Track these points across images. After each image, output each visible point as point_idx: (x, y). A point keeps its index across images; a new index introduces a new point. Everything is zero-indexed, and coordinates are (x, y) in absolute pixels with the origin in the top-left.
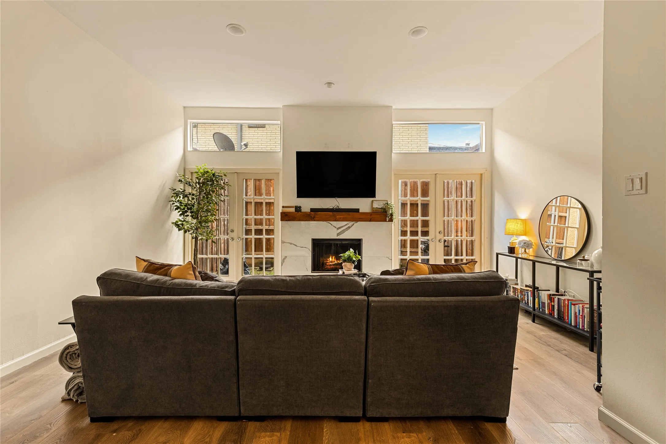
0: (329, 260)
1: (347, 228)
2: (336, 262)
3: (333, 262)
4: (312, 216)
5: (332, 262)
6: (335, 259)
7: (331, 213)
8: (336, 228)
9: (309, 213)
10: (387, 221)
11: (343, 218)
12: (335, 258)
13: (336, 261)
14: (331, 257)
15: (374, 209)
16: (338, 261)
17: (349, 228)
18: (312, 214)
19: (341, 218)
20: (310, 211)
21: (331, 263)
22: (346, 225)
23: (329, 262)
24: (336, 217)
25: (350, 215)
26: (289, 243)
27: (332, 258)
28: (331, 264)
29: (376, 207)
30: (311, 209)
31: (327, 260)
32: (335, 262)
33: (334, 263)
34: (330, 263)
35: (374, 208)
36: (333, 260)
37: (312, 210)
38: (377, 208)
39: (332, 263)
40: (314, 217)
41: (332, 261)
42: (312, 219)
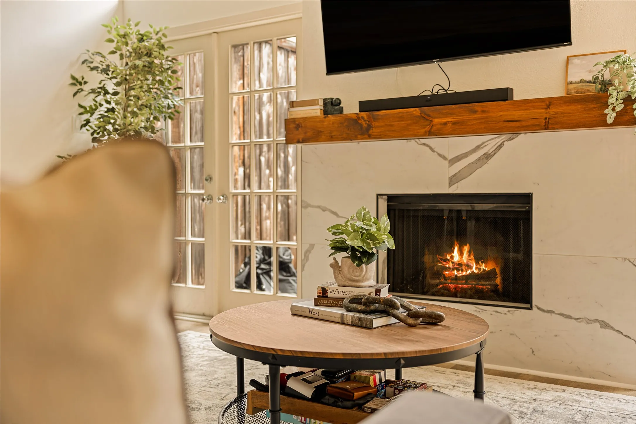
0: (452, 257)
1: (479, 159)
2: (474, 270)
3: (464, 268)
4: (364, 123)
5: (459, 266)
6: (472, 257)
7: (416, 111)
8: (445, 158)
9: (354, 117)
10: (610, 120)
11: (454, 123)
12: (469, 252)
13: (474, 266)
14: (456, 248)
15: (571, 87)
16: (483, 267)
17: (488, 156)
18: (363, 118)
19: (445, 124)
20: (358, 111)
21: (458, 270)
22: (478, 147)
23: (450, 265)
24: (432, 121)
25: (475, 112)
26: (319, 207)
27: (461, 253)
28: (460, 274)
29: (578, 80)
30: (361, 103)
31: (447, 261)
32: (469, 267)
33: (469, 272)
34: (453, 270)
35: (571, 83)
36: (465, 259)
37: (365, 106)
38: (582, 81)
39: (462, 271)
40: (369, 127)
41: (460, 264)
42: (362, 134)
